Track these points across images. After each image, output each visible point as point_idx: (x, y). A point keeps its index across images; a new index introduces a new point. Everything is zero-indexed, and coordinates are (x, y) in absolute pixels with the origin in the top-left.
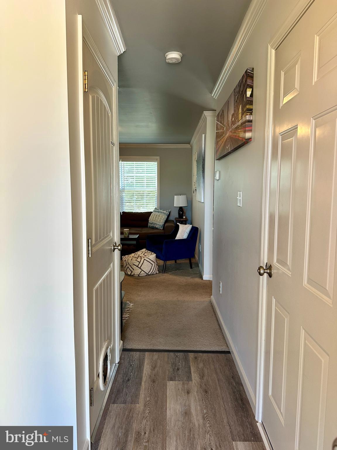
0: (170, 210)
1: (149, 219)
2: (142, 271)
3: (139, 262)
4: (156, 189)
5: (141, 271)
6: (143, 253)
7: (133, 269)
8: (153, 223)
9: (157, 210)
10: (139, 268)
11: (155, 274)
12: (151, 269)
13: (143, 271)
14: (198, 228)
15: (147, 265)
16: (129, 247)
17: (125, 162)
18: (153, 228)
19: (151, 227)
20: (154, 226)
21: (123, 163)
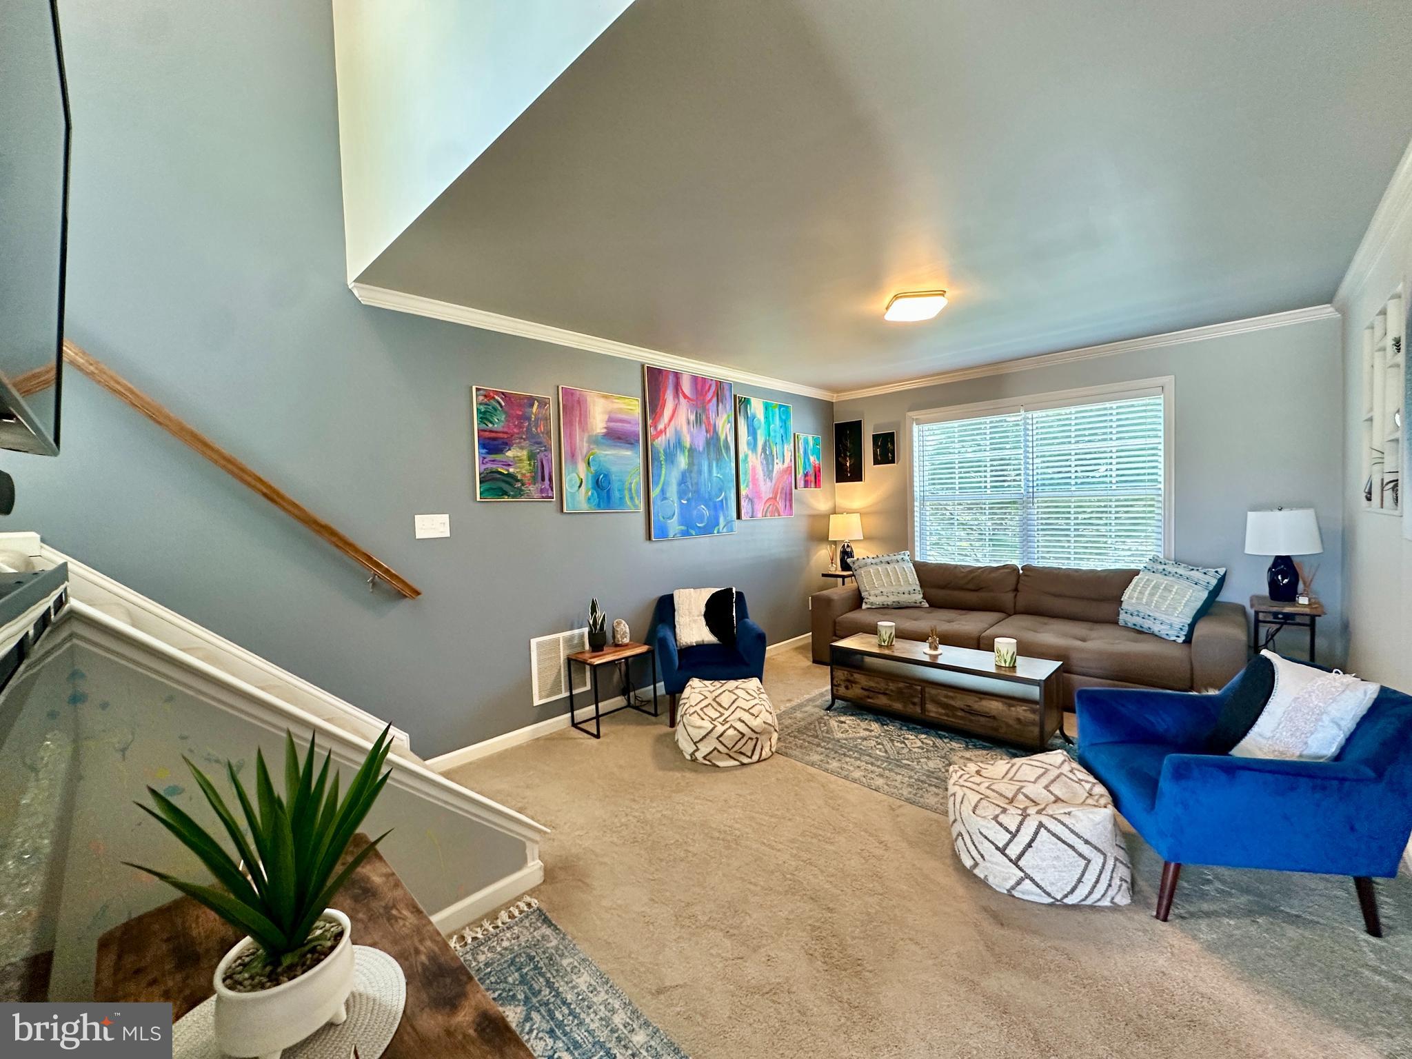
0: (1222, 571)
1: (1124, 598)
2: (1028, 882)
3: (1007, 830)
4: (1160, 489)
5: (1022, 880)
6: (1044, 781)
7: (982, 856)
8: (1141, 615)
9: (1161, 567)
10: (1011, 860)
11: (1106, 907)
12: (1080, 881)
13: (1032, 880)
15: (1057, 858)
16: (1013, 709)
17: (1036, 414)
18: (1138, 631)
19: (1130, 625)
20: (1146, 626)
21: (1029, 415)
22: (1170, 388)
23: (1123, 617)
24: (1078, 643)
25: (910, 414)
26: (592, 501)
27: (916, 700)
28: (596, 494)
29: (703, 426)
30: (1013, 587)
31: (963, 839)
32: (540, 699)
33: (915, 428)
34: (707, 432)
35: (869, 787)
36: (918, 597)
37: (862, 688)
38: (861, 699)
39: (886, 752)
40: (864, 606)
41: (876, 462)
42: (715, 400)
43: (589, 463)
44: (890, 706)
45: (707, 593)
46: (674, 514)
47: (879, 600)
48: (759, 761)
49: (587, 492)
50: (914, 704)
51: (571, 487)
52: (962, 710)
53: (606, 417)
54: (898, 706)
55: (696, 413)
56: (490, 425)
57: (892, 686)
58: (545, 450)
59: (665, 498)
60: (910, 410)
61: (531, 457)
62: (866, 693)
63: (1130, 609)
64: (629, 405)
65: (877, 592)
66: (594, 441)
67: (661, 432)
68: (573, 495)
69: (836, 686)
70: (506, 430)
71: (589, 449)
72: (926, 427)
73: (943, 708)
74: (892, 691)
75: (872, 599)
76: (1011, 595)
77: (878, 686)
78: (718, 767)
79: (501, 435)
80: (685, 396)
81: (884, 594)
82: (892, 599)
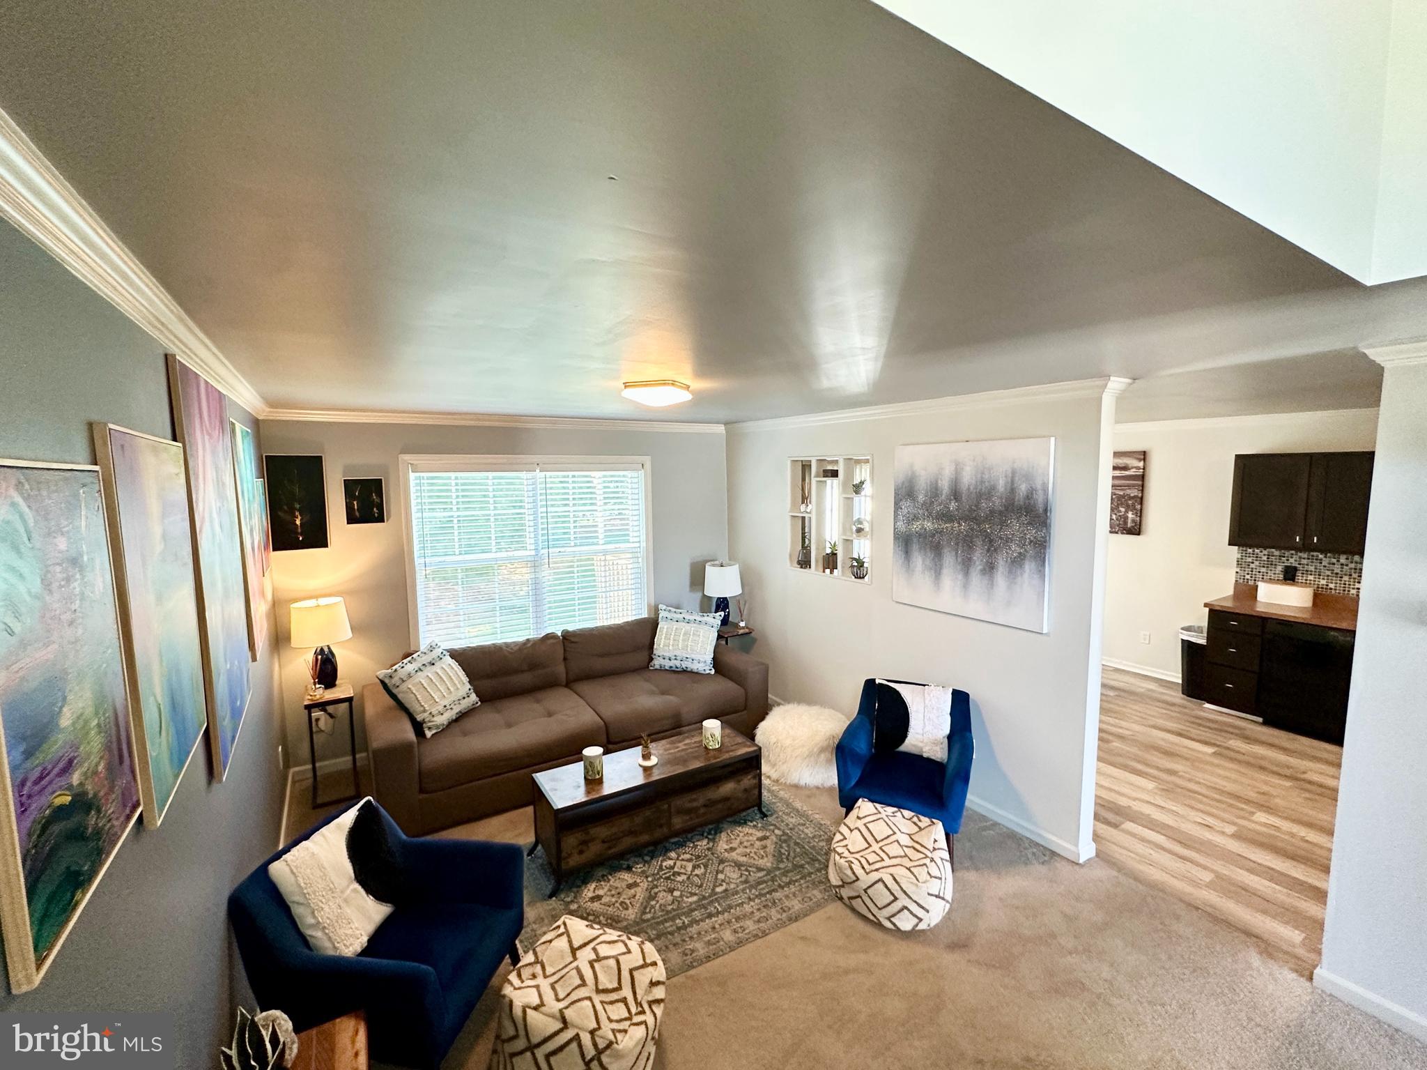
17: (548, 474)
18: (674, 671)
19: (667, 668)
21: (543, 474)
22: (648, 466)
23: (657, 663)
25: (407, 457)
26: (174, 754)
27: (663, 821)
28: (174, 732)
30: (562, 657)
33: (412, 476)
35: (755, 938)
37: (603, 842)
38: (600, 856)
40: (429, 734)
41: (351, 520)
44: (633, 844)
47: (442, 720)
49: (168, 737)
50: (661, 826)
52: (704, 806)
54: (645, 838)
57: (638, 821)
60: (403, 452)
62: (606, 845)
63: (666, 655)
65: (441, 708)
72: (428, 475)
73: (689, 814)
74: (637, 825)
75: (434, 721)
81: (448, 707)
82: (457, 709)
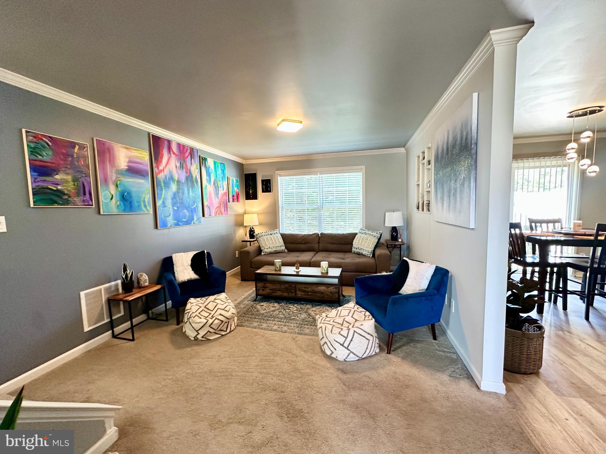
0: (381, 232)
1: (354, 243)
2: (351, 354)
3: (344, 336)
4: (361, 205)
5: (349, 354)
6: (351, 314)
7: (335, 349)
8: (359, 248)
9: (364, 232)
10: (346, 348)
11: (374, 355)
12: (367, 348)
13: (353, 353)
14: (447, 272)
15: (360, 342)
16: (329, 288)
17: (324, 175)
18: (358, 254)
19: (356, 252)
20: (361, 252)
21: (321, 176)
22: (364, 169)
23: (353, 249)
24: (343, 261)
25: (277, 172)
26: (120, 207)
27: (293, 291)
28: (122, 204)
29: (184, 169)
30: (318, 241)
31: (327, 344)
32: (89, 326)
33: (279, 178)
34: (186, 173)
35: (282, 332)
36: (284, 248)
37: (270, 289)
38: (269, 294)
39: (284, 315)
40: (262, 254)
41: (263, 191)
42: (190, 157)
43: (117, 186)
44: (282, 295)
45: (191, 254)
46: (170, 215)
47: (268, 251)
48: (230, 332)
49: (116, 203)
50: (292, 292)
51: (106, 199)
52: (311, 292)
53: (127, 160)
54: (285, 294)
55: (180, 163)
56: (40, 157)
57: (283, 287)
58: (86, 176)
59: (165, 206)
60: (277, 170)
61: (75, 180)
62: (272, 291)
63: (356, 247)
64: (142, 154)
65: (268, 247)
66: (120, 172)
67: (161, 171)
68: (107, 204)
69: (258, 290)
70: (54, 161)
71: (117, 178)
72: (283, 178)
73: (304, 292)
74: (283, 288)
75: (266, 250)
76: (317, 244)
77: (277, 287)
78: (210, 340)
79: (49, 164)
80: (174, 153)
81: (271, 248)
82: (274, 249)
